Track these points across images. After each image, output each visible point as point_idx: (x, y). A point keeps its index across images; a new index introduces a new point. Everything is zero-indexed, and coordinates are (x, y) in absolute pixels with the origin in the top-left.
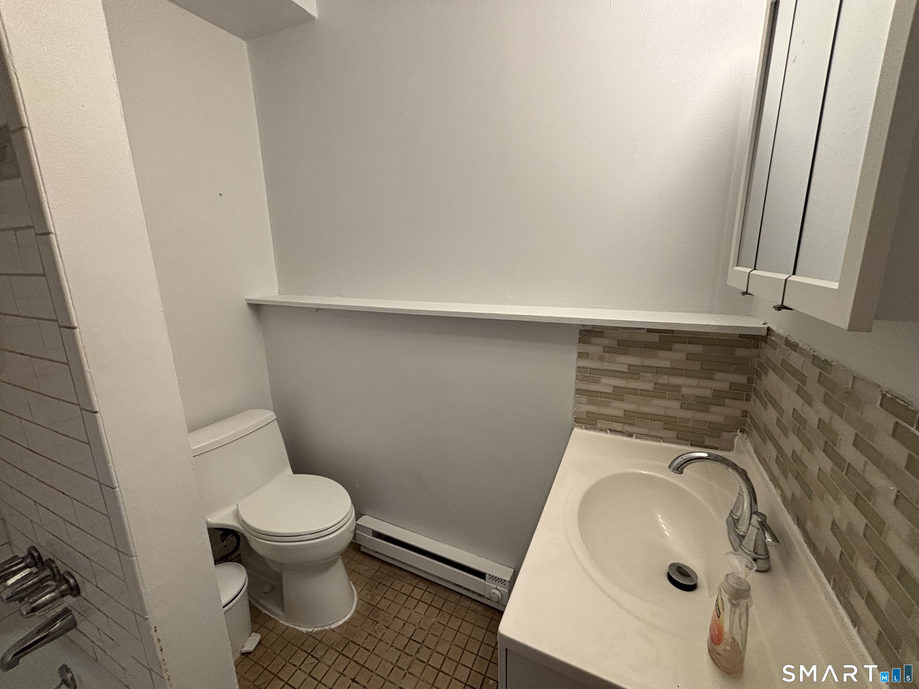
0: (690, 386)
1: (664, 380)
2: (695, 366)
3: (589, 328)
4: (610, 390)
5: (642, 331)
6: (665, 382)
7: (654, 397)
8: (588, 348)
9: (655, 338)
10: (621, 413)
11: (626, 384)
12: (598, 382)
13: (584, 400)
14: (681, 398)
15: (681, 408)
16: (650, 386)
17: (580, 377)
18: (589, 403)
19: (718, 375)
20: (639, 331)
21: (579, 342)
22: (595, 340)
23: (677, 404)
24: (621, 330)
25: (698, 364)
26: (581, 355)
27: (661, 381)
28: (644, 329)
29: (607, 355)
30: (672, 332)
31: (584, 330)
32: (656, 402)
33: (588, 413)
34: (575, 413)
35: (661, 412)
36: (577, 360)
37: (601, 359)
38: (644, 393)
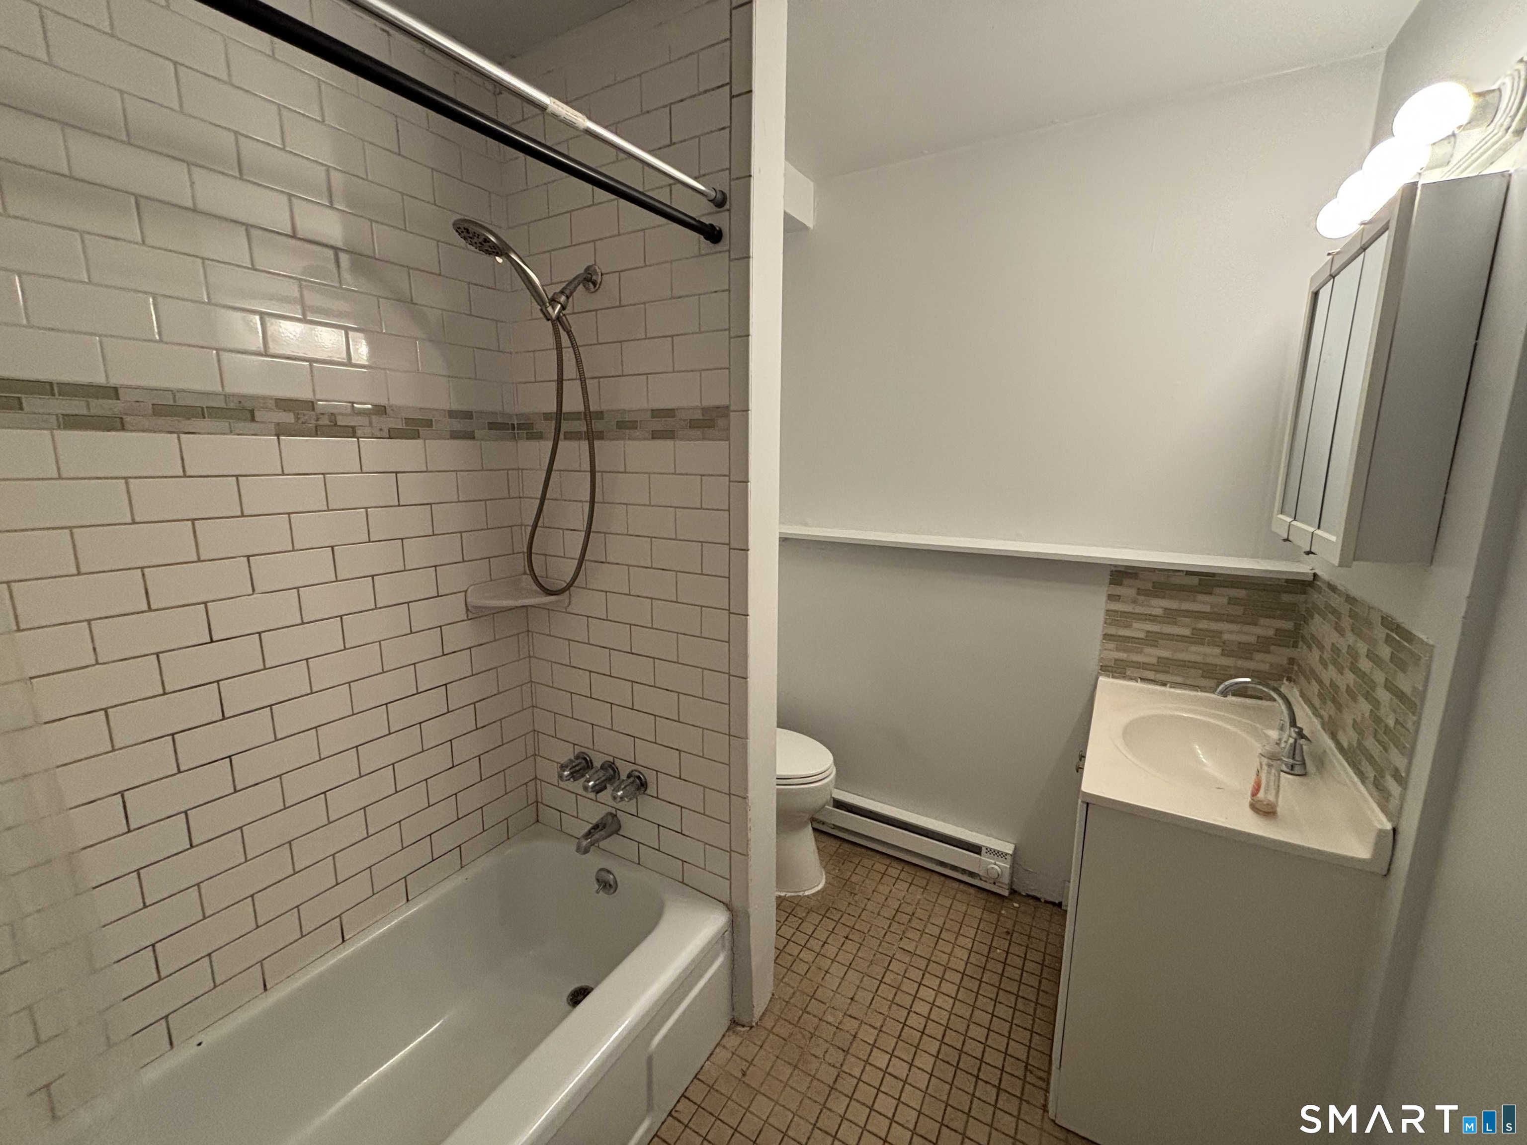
0: (1231, 632)
1: (1203, 625)
2: (1239, 611)
3: (1122, 569)
4: (1142, 635)
5: (1181, 574)
6: (1206, 626)
7: (1192, 643)
8: (1118, 590)
9: (1195, 580)
10: (1154, 660)
11: (1161, 628)
12: (1128, 626)
13: (1112, 645)
14: (1221, 644)
15: (1222, 655)
16: (1187, 632)
17: (1108, 621)
18: (1118, 649)
19: (1262, 621)
20: (1177, 574)
21: (1110, 584)
22: (1126, 582)
23: (1218, 651)
24: (1157, 572)
25: (1242, 608)
26: (1111, 597)
27: (1200, 626)
28: (1182, 571)
29: (1141, 598)
30: (1213, 575)
31: (1116, 571)
32: (1193, 648)
33: (1116, 660)
34: (1101, 659)
35: (1199, 659)
36: (1106, 602)
37: (1134, 602)
38: (1181, 638)
